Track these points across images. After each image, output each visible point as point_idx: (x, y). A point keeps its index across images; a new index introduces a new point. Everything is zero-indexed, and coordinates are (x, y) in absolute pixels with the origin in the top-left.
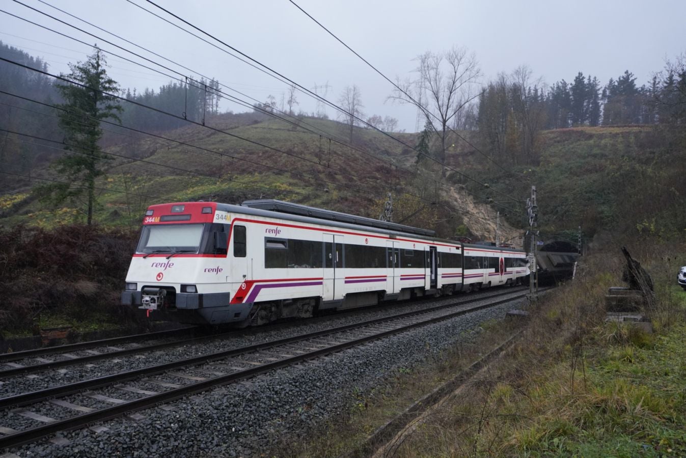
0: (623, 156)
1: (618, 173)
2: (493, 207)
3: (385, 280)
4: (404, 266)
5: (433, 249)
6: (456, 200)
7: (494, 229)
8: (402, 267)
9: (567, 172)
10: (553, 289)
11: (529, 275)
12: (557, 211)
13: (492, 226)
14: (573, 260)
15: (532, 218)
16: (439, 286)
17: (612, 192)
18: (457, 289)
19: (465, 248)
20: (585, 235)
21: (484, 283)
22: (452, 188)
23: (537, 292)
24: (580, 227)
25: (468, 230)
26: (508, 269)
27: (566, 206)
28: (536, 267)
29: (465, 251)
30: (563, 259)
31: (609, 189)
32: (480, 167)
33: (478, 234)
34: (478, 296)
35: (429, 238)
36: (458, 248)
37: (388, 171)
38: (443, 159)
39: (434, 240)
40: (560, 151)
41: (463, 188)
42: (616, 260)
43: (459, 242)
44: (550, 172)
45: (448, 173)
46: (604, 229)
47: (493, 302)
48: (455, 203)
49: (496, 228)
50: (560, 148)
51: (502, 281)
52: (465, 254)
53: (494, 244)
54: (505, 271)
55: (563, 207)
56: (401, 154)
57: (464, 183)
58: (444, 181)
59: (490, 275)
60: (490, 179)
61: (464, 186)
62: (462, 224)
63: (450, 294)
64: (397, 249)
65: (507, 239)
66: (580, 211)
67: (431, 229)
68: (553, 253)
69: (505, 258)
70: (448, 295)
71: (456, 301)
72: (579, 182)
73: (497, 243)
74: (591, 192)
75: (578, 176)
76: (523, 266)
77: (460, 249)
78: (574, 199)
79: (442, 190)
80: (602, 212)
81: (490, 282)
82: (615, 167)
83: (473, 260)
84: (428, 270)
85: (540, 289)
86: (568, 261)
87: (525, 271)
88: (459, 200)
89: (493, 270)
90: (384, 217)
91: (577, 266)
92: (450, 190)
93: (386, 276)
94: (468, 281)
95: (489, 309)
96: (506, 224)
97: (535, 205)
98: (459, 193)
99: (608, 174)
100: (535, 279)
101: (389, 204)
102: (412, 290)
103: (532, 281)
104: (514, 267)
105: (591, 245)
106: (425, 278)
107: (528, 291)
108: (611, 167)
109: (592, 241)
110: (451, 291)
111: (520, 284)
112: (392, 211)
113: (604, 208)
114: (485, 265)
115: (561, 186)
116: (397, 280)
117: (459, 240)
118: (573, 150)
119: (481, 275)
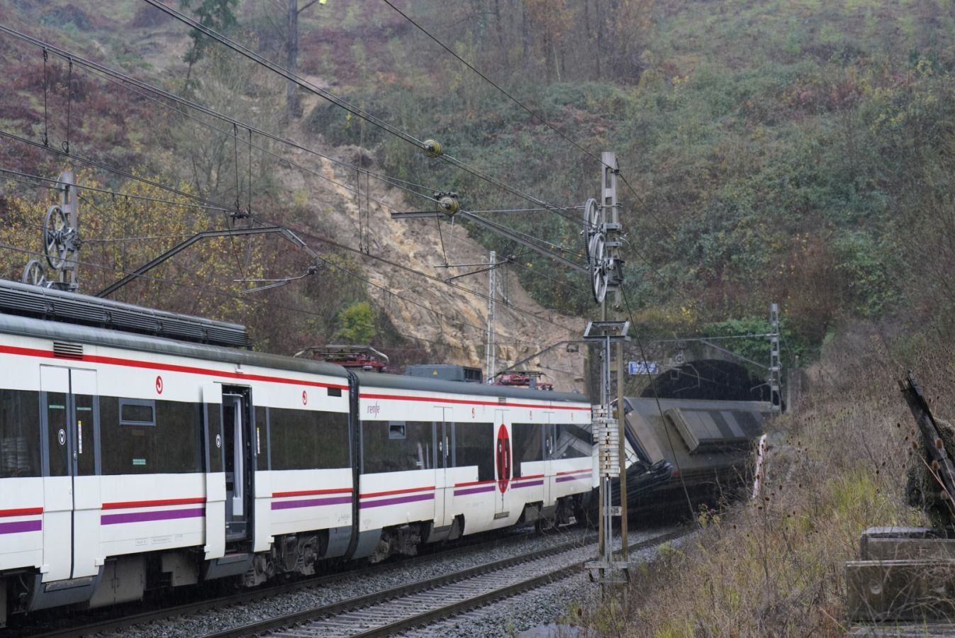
0: (914, 56)
1: (901, 115)
2: (474, 233)
3: (37, 526)
4: (117, 465)
5: (236, 394)
6: (340, 207)
7: (481, 317)
8: (108, 470)
9: (730, 108)
10: (677, 542)
11: (595, 491)
12: (701, 248)
13: (474, 306)
14: (753, 426)
15: (602, 273)
16: (263, 541)
17: (883, 184)
18: (335, 548)
19: (362, 390)
20: (794, 338)
21: (438, 523)
22: (324, 159)
23: (624, 552)
24: (775, 307)
25: (384, 319)
26: (528, 468)
27: (728, 231)
28: (622, 457)
29: (364, 403)
30: (721, 424)
31: (871, 171)
32: (428, 81)
33: (422, 334)
34: (411, 576)
35: (218, 350)
36: (334, 391)
37: (77, 89)
38: (292, 49)
39: (238, 362)
40: (710, 30)
41: (364, 162)
42: (889, 423)
43: (340, 368)
44: (675, 106)
45: (310, 104)
46: (856, 314)
47: (470, 596)
48: (337, 217)
49: (486, 313)
50: (710, 20)
51: (506, 515)
52: (365, 415)
53: (473, 374)
54: (517, 475)
55: (721, 235)
56: (127, 27)
57: (371, 139)
58: (294, 132)
59: (462, 490)
60: (466, 129)
61: (369, 153)
62: (364, 296)
63: (308, 570)
64: (85, 400)
65: (528, 355)
66: (779, 251)
67: (234, 317)
68: (687, 403)
69: (515, 426)
70: (298, 577)
71: (329, 596)
72: (774, 144)
73: (490, 371)
74: (813, 179)
75: (771, 123)
76: (580, 454)
77: (345, 393)
78: (755, 208)
79: (287, 165)
80: (850, 254)
81: (460, 519)
82: (889, 92)
83: (393, 436)
84: (217, 480)
85: (633, 540)
86: (737, 431)
87: (586, 473)
88: (351, 206)
89: (470, 473)
90: (45, 270)
91: (768, 448)
92: (318, 167)
93: (39, 511)
94: (374, 520)
95: (450, 624)
96: (522, 298)
97: (616, 224)
98: (353, 178)
99: (868, 117)
100: (616, 502)
101: (64, 217)
102: (152, 560)
103: (607, 511)
104: (548, 457)
105: (812, 371)
106: (203, 513)
107: (592, 550)
108: (877, 93)
109: (817, 357)
110: (310, 560)
111: (573, 521)
112: (77, 246)
113: (855, 239)
114: (440, 454)
115: (713, 157)
116: (89, 523)
117: (342, 359)
118: (753, 30)
119: (425, 495)
